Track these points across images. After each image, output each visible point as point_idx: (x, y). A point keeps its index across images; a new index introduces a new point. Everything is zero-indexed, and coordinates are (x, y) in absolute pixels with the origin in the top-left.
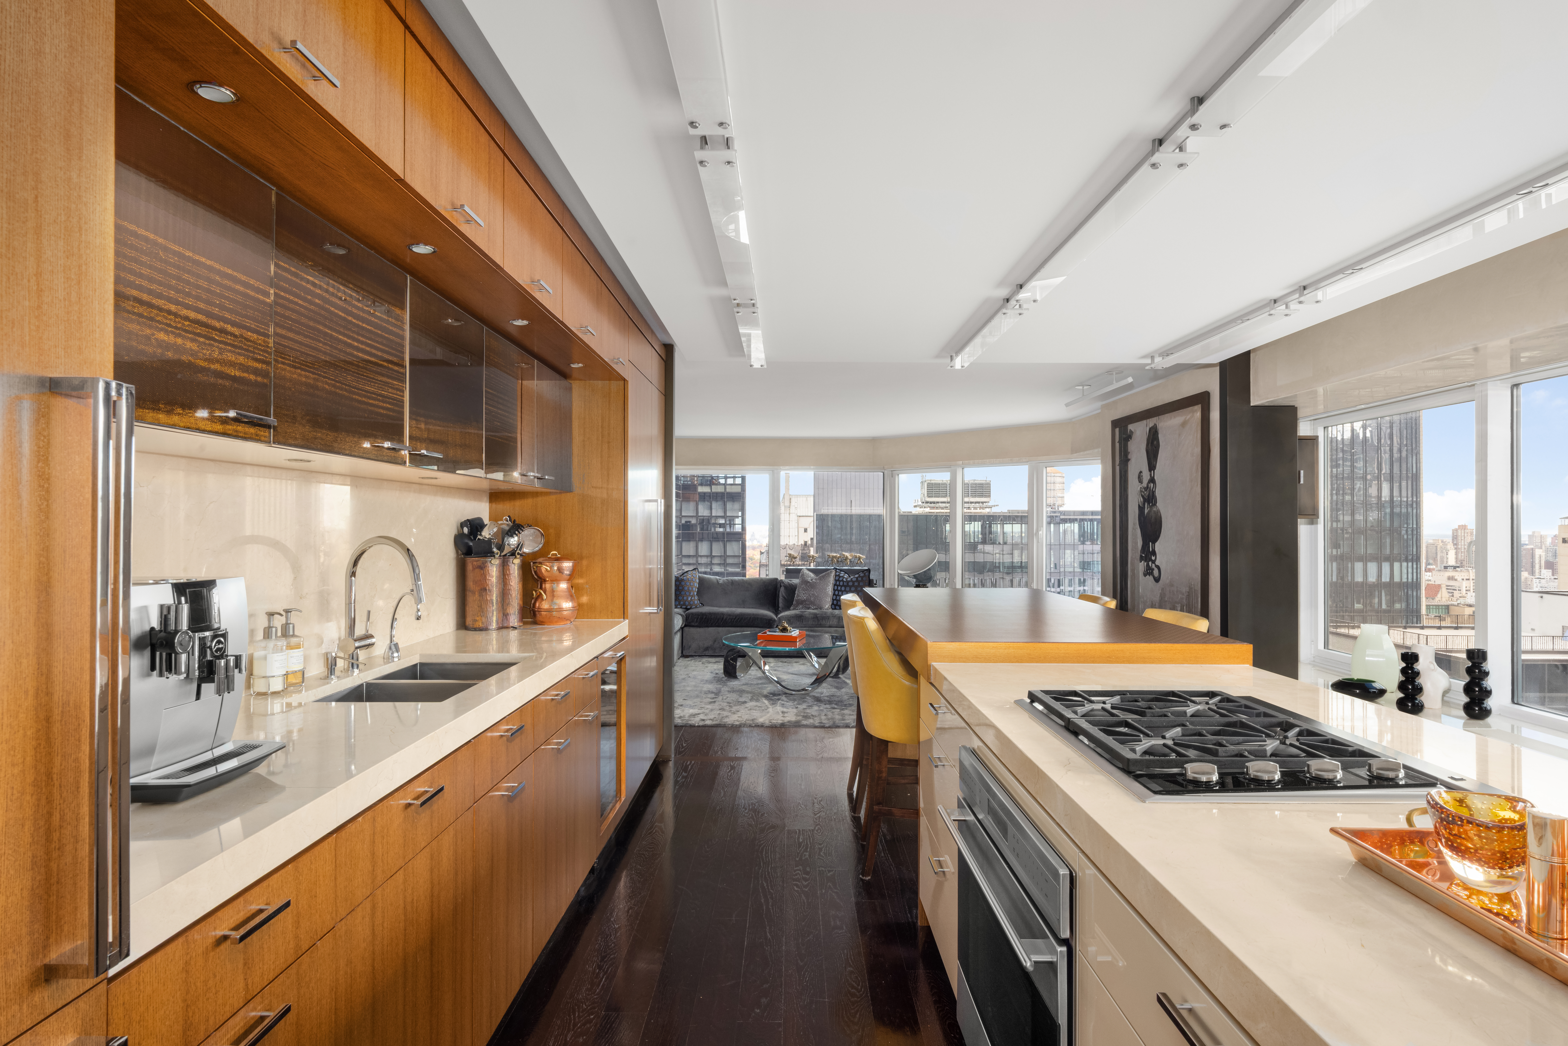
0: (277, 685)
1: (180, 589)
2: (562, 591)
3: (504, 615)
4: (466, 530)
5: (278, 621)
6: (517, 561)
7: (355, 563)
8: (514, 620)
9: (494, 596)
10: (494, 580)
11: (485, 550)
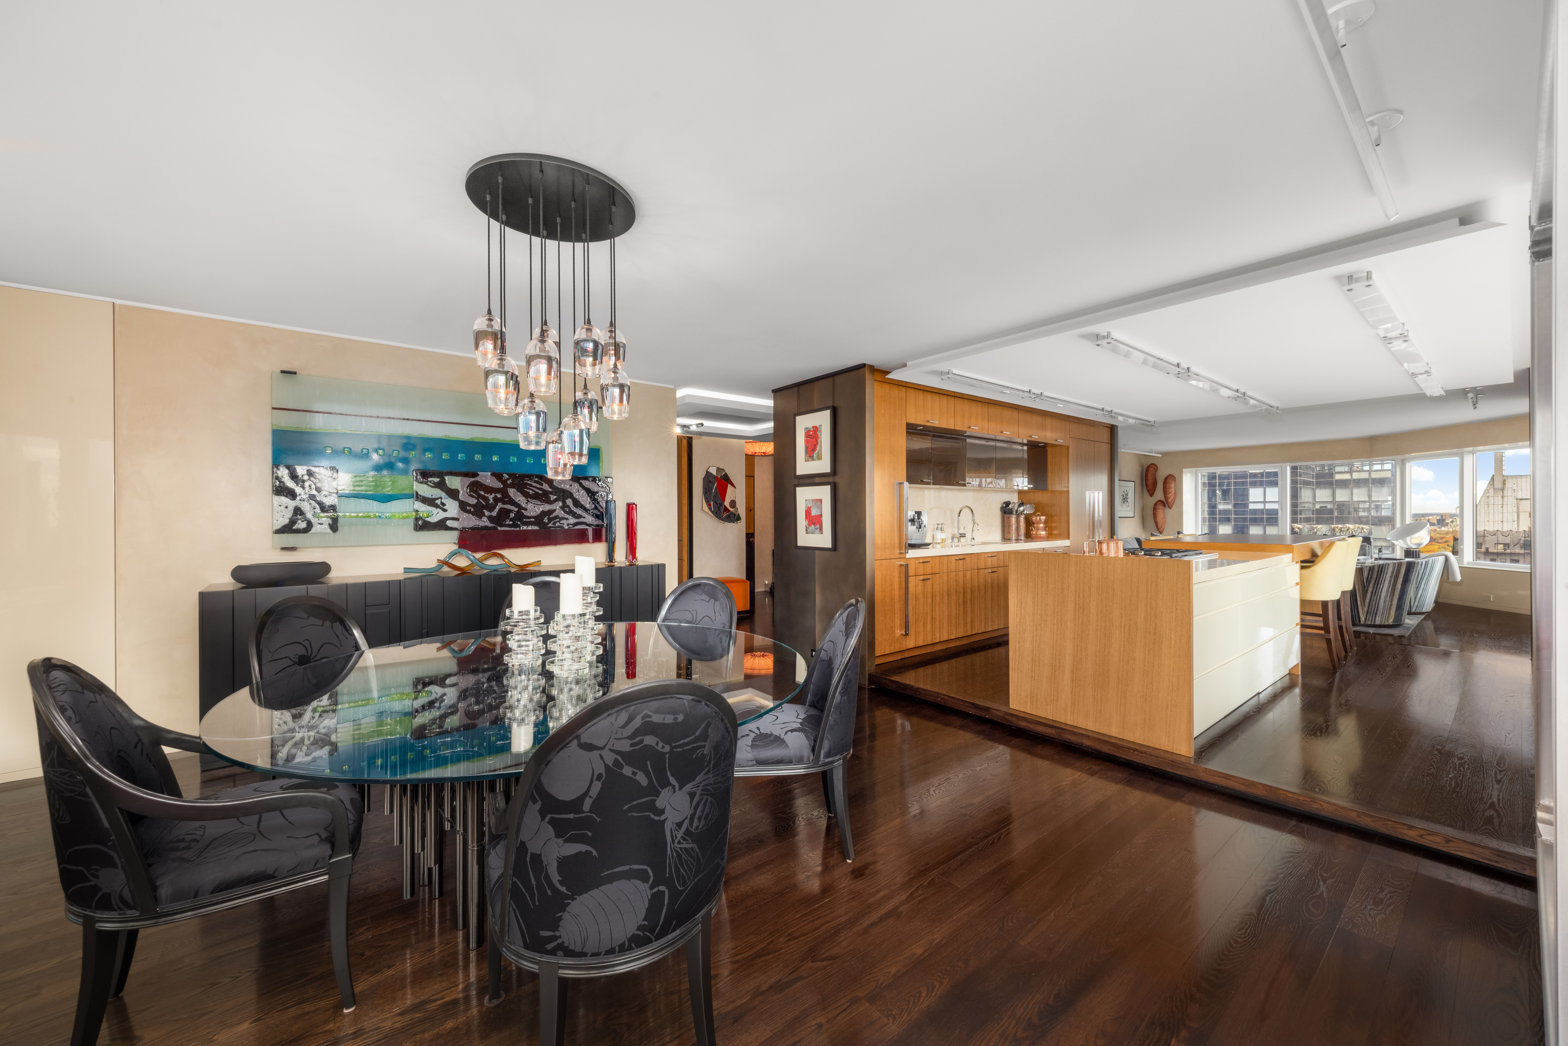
0: (939, 541)
1: (916, 512)
2: (1041, 527)
3: (1018, 535)
4: (1004, 505)
5: (940, 526)
6: (1023, 516)
7: (960, 513)
8: (1022, 537)
9: (1014, 527)
10: (1013, 522)
11: (1010, 512)
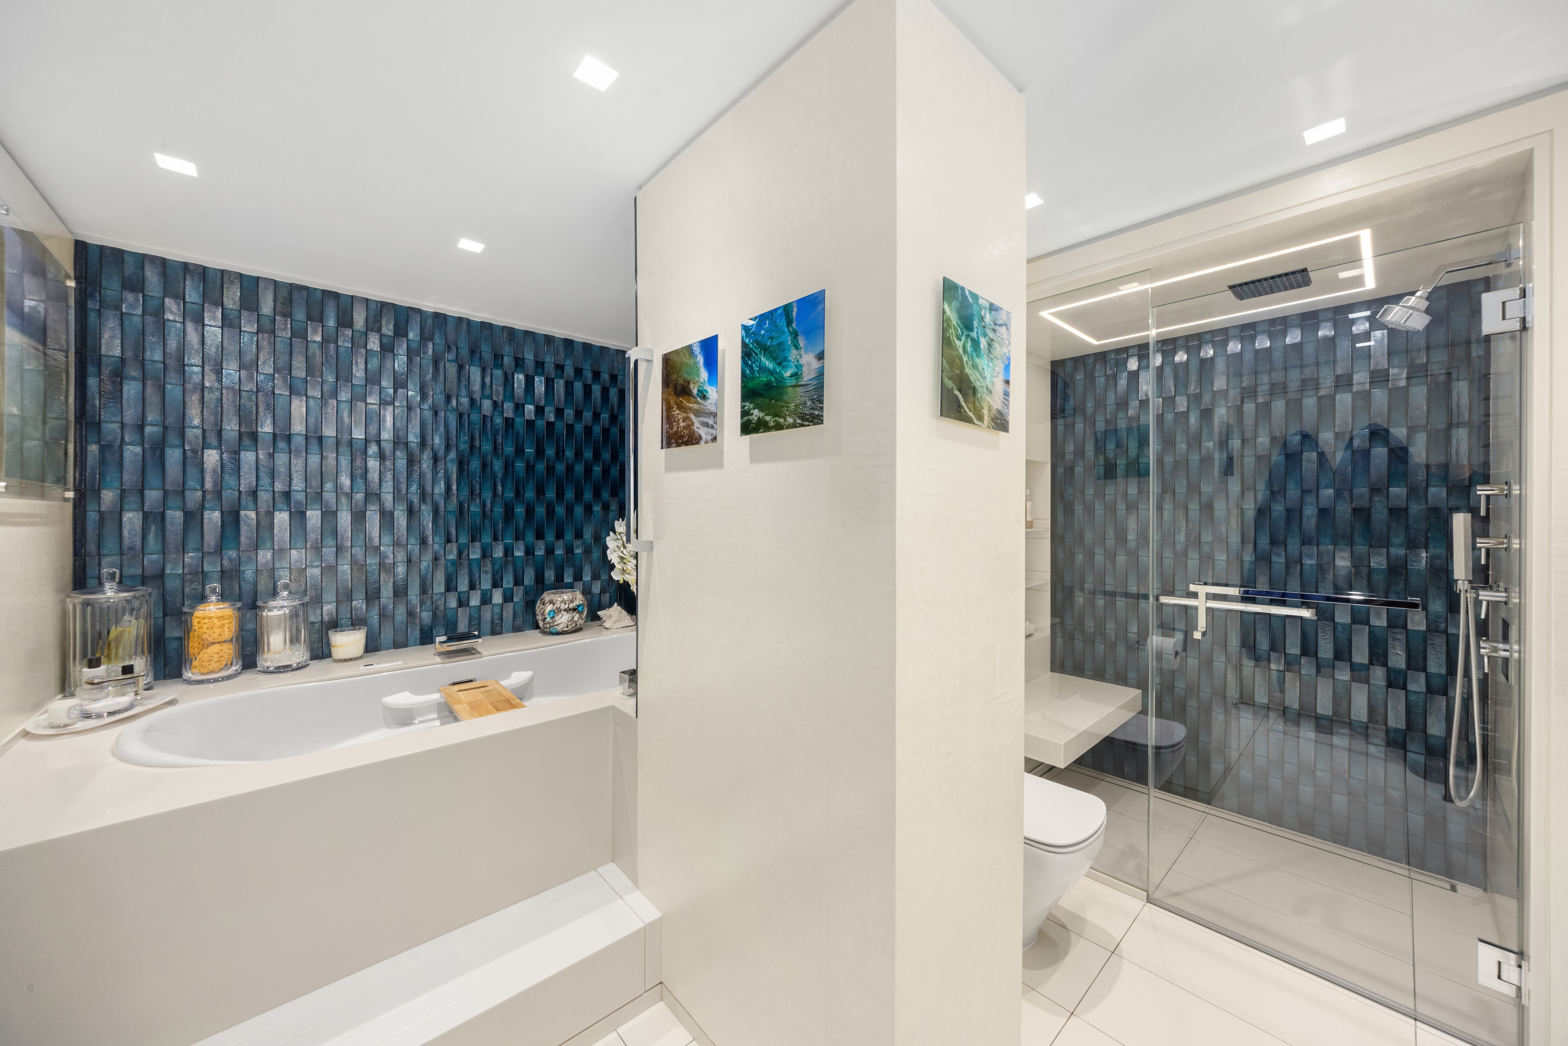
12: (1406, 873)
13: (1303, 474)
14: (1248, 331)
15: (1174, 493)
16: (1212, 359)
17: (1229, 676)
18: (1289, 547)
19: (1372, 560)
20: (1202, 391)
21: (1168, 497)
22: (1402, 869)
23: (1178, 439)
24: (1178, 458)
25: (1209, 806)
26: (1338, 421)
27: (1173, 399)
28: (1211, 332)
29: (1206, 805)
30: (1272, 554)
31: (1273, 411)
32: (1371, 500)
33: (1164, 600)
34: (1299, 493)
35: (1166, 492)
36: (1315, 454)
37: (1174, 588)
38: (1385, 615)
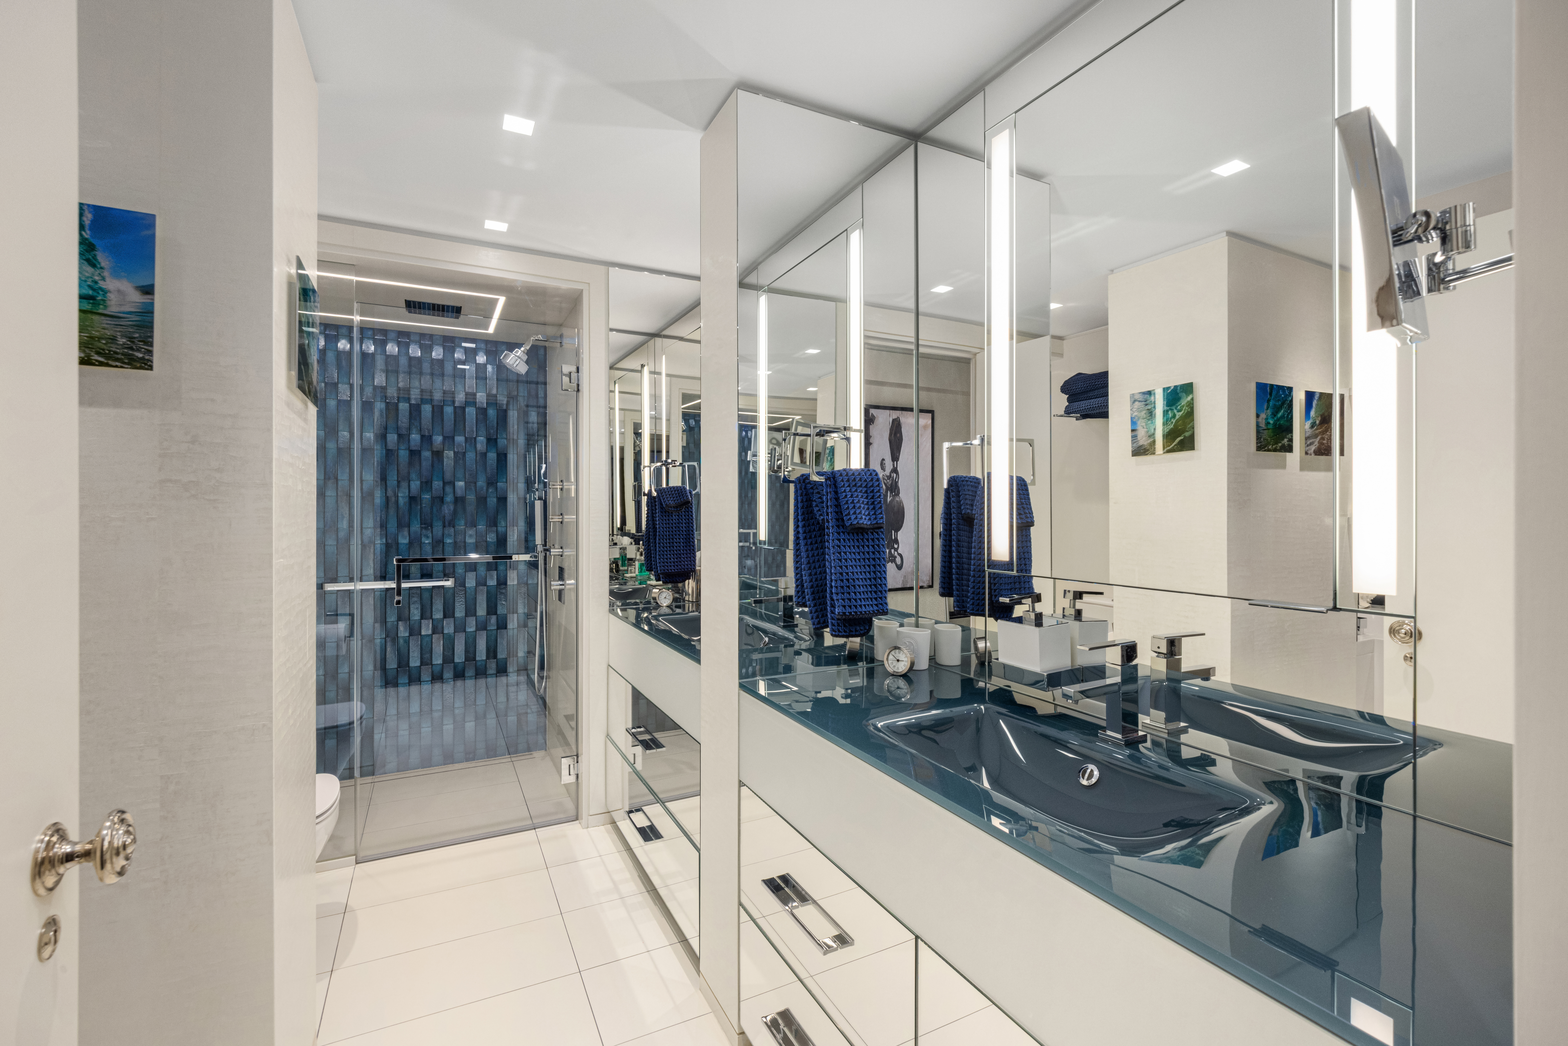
12: (510, 760)
13: (445, 468)
14: (403, 337)
15: (337, 479)
16: (373, 355)
17: (388, 649)
18: (435, 529)
19: (488, 536)
20: (364, 383)
21: (330, 484)
22: (506, 759)
23: (341, 427)
24: (341, 446)
25: (374, 777)
26: (467, 429)
27: (336, 385)
28: (373, 329)
29: (372, 777)
30: (422, 536)
31: (423, 413)
32: (487, 490)
33: (329, 587)
34: (441, 483)
35: (329, 479)
36: (452, 453)
37: (337, 575)
38: (496, 577)
